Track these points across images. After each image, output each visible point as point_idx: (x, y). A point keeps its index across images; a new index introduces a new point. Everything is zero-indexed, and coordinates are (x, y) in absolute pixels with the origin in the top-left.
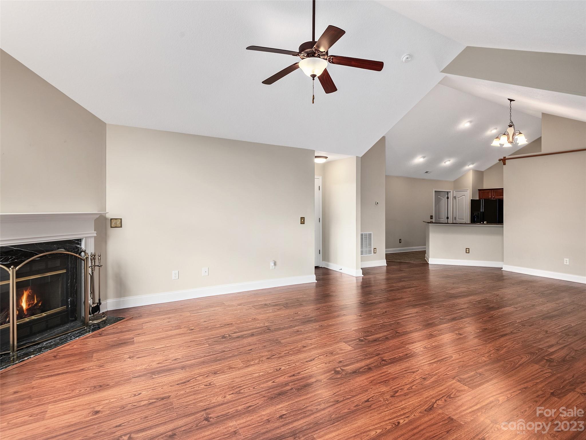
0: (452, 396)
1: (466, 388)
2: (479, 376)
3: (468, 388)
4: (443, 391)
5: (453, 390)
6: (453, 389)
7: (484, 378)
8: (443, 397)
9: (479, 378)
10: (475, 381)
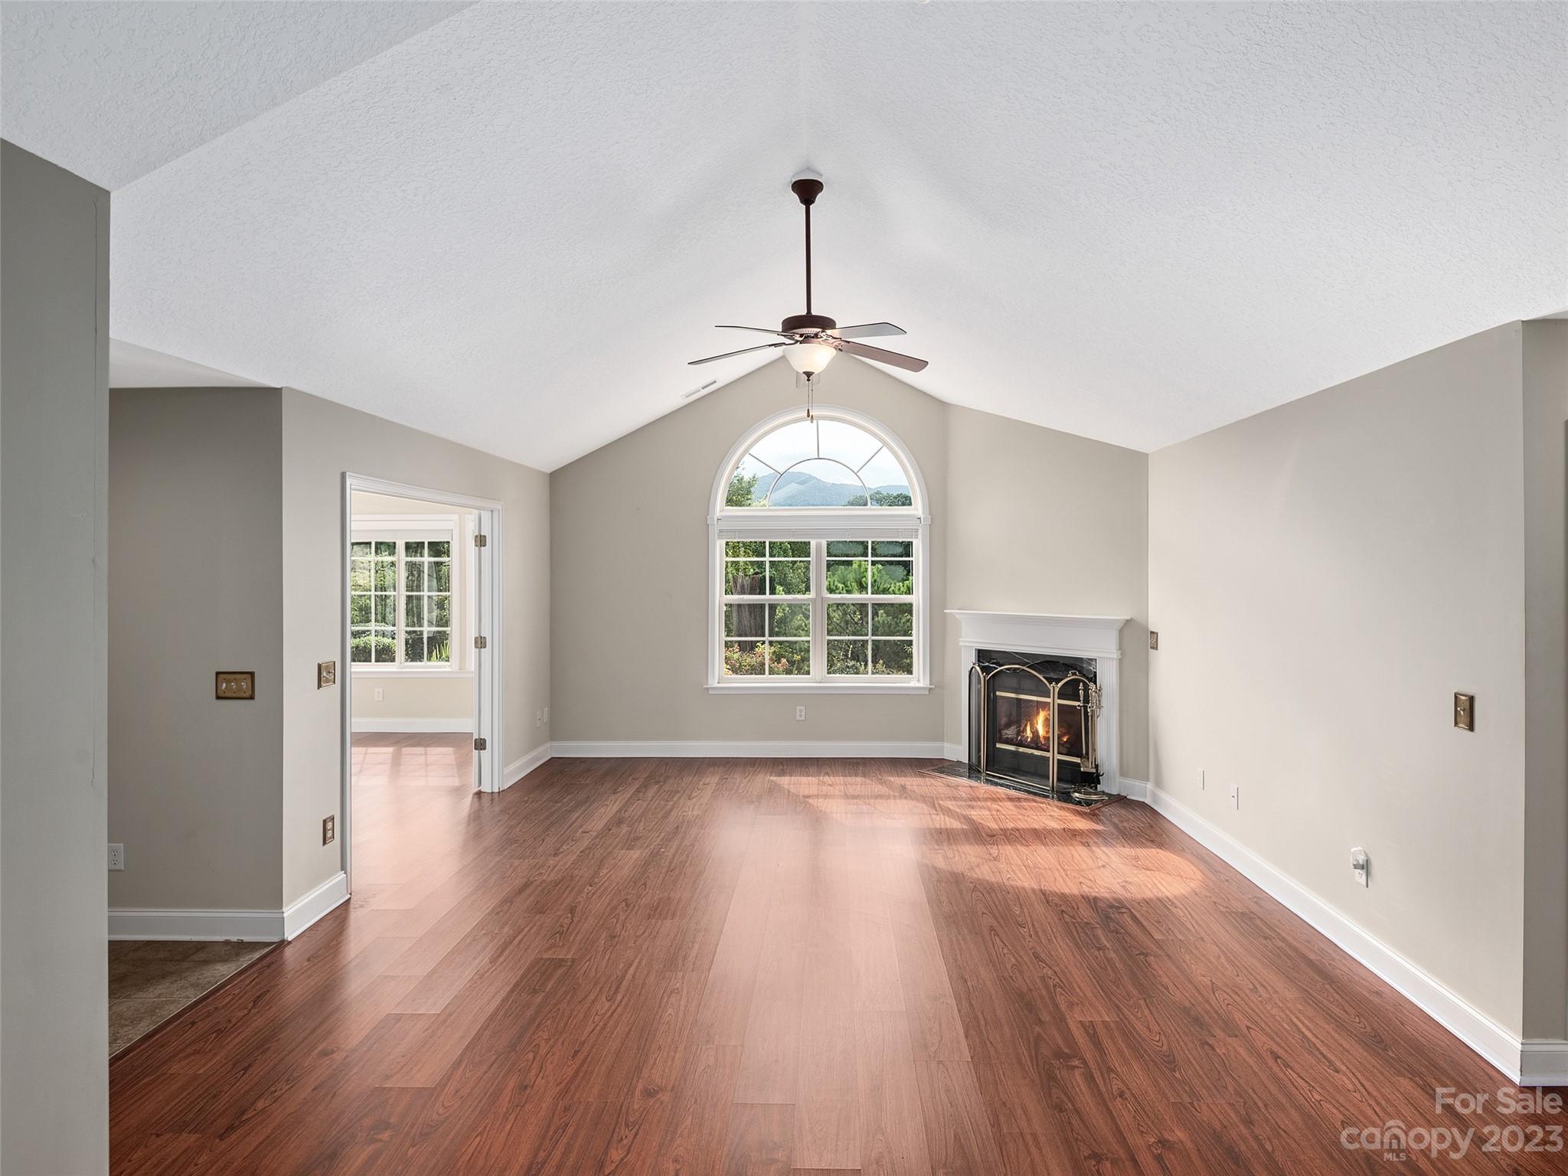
0: (558, 935)
1: (546, 956)
2: (535, 986)
3: (544, 957)
4: (574, 935)
5: (561, 944)
6: (564, 945)
7: (525, 988)
8: (568, 928)
9: (535, 983)
10: (538, 974)
